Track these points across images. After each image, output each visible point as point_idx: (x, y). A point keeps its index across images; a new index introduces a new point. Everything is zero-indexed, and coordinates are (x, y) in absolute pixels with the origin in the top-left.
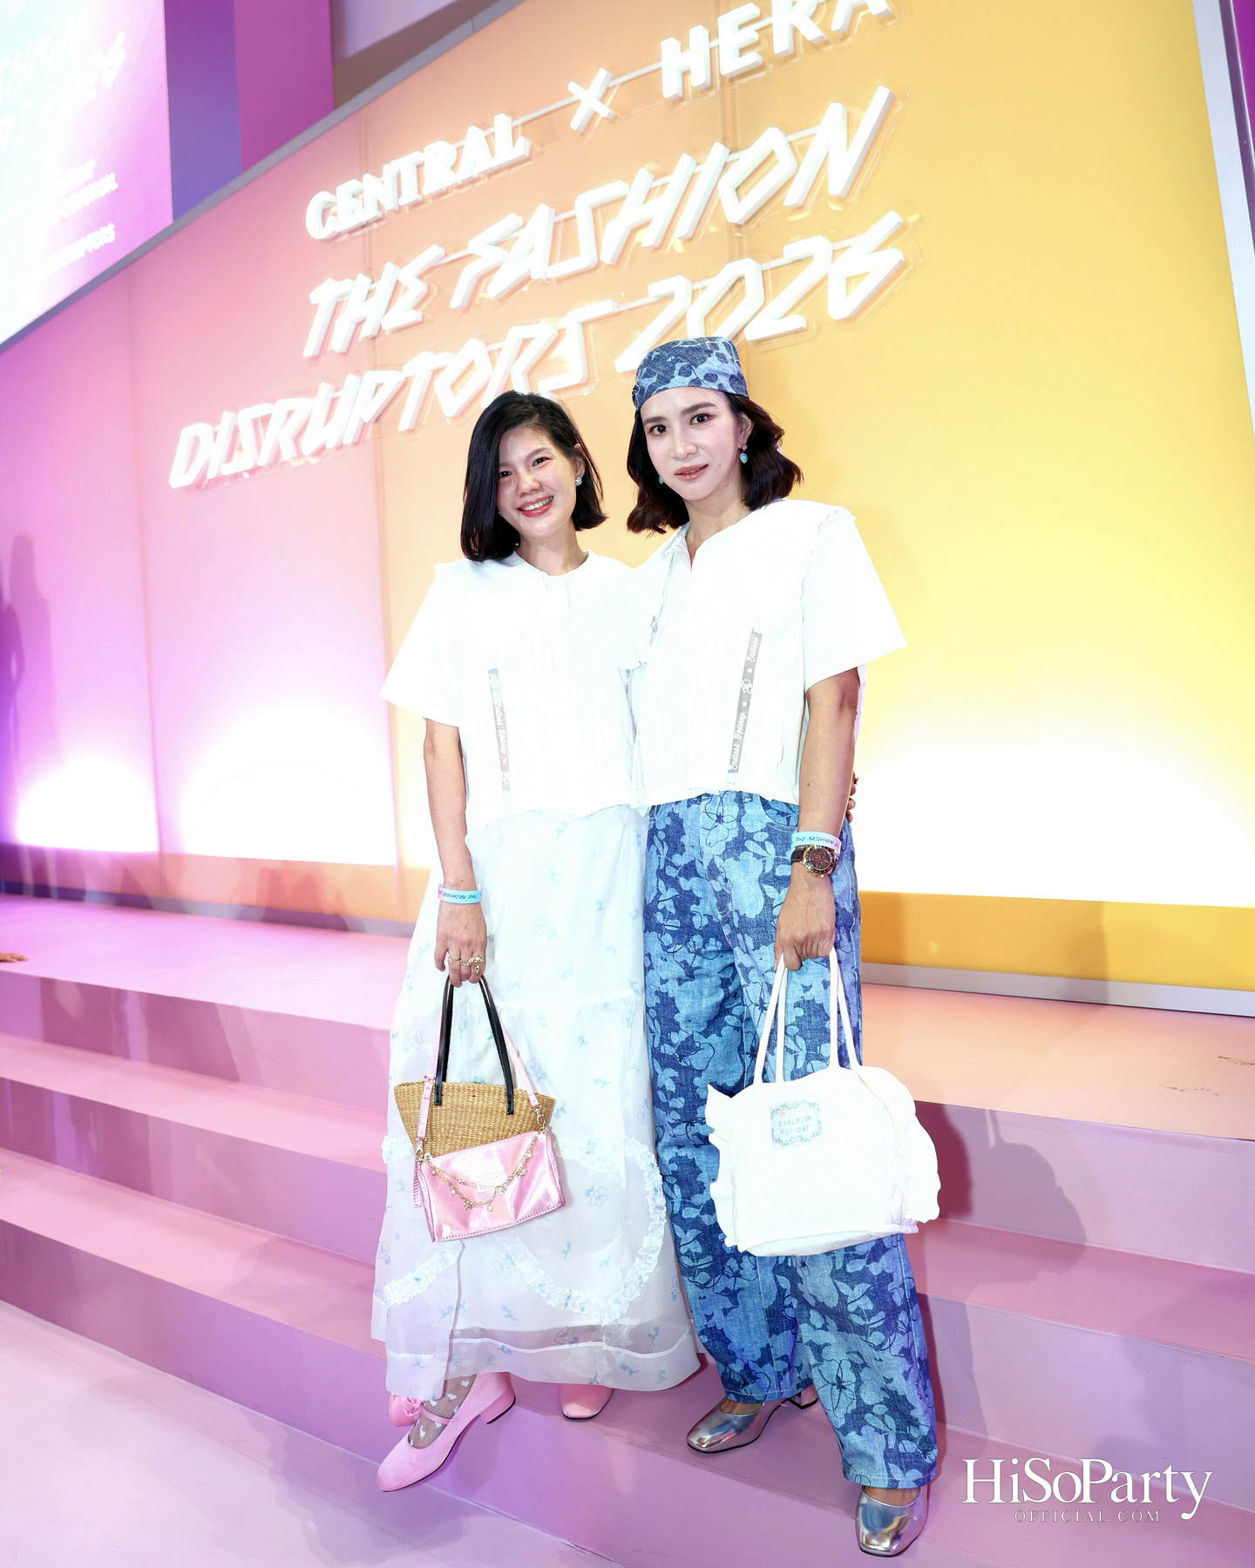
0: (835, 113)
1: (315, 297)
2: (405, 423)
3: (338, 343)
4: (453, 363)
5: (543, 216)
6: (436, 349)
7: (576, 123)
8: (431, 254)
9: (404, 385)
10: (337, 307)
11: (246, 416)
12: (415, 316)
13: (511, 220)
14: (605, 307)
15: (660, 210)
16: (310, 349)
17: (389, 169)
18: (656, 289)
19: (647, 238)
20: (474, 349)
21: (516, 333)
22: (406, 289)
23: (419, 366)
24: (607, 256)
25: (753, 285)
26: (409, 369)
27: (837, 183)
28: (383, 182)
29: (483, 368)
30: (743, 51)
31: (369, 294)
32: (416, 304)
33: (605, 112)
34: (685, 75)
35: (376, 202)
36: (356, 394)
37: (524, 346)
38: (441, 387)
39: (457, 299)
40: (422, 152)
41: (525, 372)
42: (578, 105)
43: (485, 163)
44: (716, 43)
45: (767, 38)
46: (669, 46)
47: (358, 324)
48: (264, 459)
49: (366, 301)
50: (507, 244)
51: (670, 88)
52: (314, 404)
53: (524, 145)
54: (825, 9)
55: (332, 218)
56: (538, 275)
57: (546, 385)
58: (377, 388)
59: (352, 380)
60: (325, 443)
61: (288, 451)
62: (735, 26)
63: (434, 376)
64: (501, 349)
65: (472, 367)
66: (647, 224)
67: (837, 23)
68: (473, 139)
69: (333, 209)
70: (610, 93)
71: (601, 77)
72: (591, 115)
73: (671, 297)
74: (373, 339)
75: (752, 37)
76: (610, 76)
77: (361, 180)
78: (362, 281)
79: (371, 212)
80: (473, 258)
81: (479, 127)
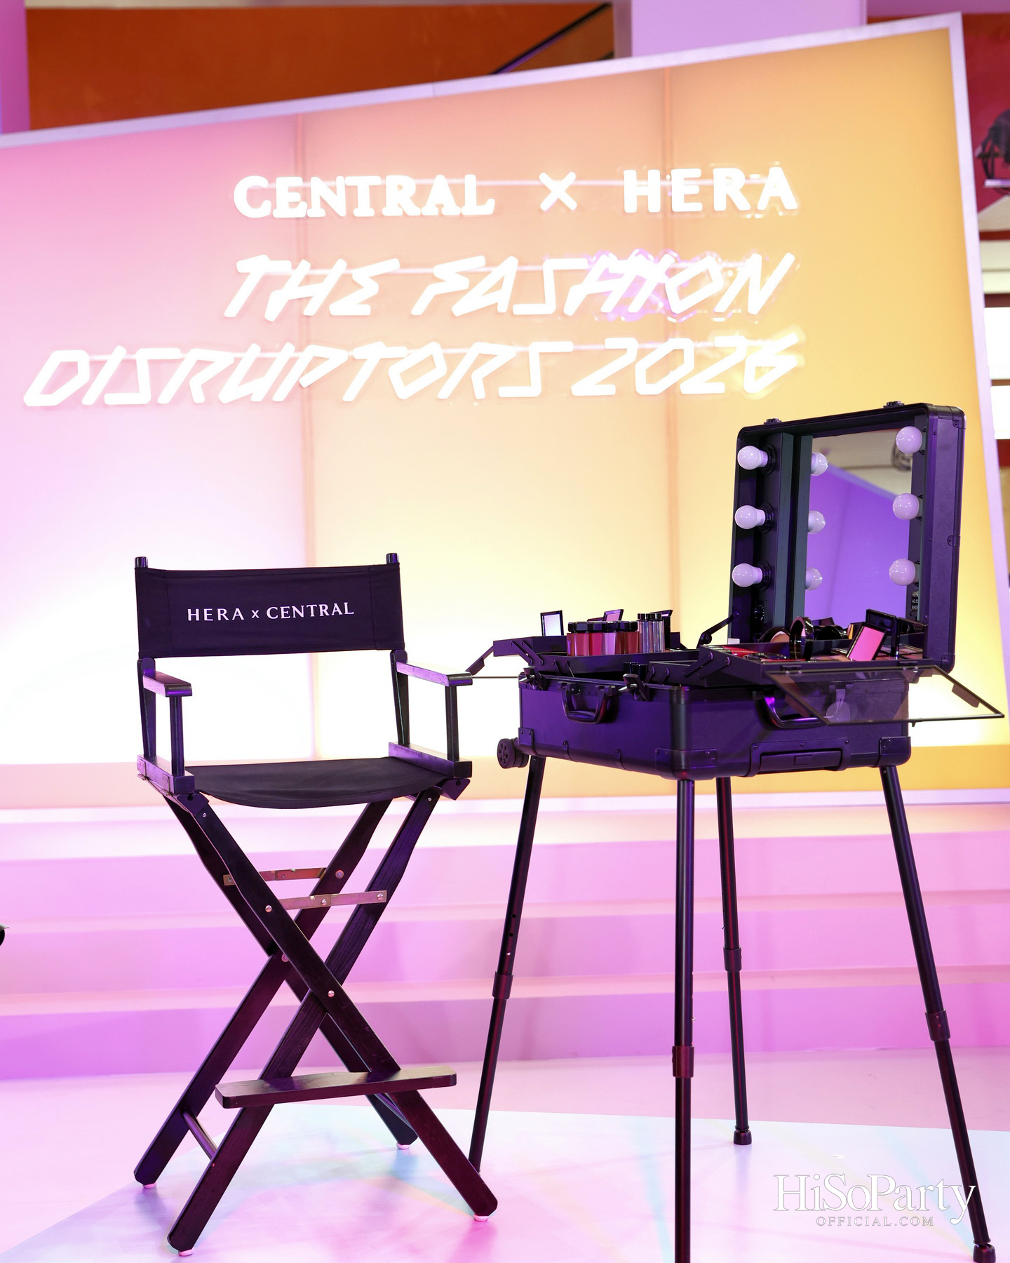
0: (755, 261)
1: (242, 266)
2: (350, 395)
3: (273, 311)
4: (407, 357)
5: (509, 268)
6: (389, 343)
7: (546, 205)
8: (392, 265)
9: (353, 364)
10: (269, 283)
11: (143, 357)
12: (366, 310)
13: (477, 262)
14: (567, 346)
15: (617, 289)
16: (232, 310)
17: (341, 182)
18: (611, 343)
19: (608, 306)
20: (434, 349)
21: (481, 348)
22: (359, 287)
23: (371, 353)
24: (570, 309)
25: (689, 358)
26: (358, 353)
27: (755, 303)
28: (334, 189)
29: (441, 368)
30: (688, 198)
31: (307, 280)
32: (367, 302)
33: (572, 204)
34: (643, 200)
35: (324, 203)
36: (292, 361)
37: (483, 358)
38: (394, 372)
39: (419, 308)
40: (383, 177)
41: (484, 379)
42: (545, 190)
43: (451, 209)
44: (667, 183)
45: (706, 194)
46: (630, 175)
47: (291, 302)
48: (165, 397)
49: (301, 285)
50: (475, 277)
51: (631, 206)
52: (238, 360)
53: (489, 207)
54: (752, 191)
55: (267, 204)
56: (502, 308)
57: (505, 391)
58: (317, 360)
59: (289, 349)
60: (250, 395)
61: (199, 397)
62: (685, 179)
63: (384, 363)
64: (463, 355)
65: (429, 362)
66: (607, 294)
67: (763, 204)
68: (440, 186)
69: (270, 194)
70: (571, 190)
71: (571, 178)
72: (559, 202)
73: (624, 351)
74: (308, 317)
75: (695, 190)
76: (578, 178)
77: (306, 178)
78: (305, 266)
79: (317, 212)
80: (436, 280)
81: (447, 176)
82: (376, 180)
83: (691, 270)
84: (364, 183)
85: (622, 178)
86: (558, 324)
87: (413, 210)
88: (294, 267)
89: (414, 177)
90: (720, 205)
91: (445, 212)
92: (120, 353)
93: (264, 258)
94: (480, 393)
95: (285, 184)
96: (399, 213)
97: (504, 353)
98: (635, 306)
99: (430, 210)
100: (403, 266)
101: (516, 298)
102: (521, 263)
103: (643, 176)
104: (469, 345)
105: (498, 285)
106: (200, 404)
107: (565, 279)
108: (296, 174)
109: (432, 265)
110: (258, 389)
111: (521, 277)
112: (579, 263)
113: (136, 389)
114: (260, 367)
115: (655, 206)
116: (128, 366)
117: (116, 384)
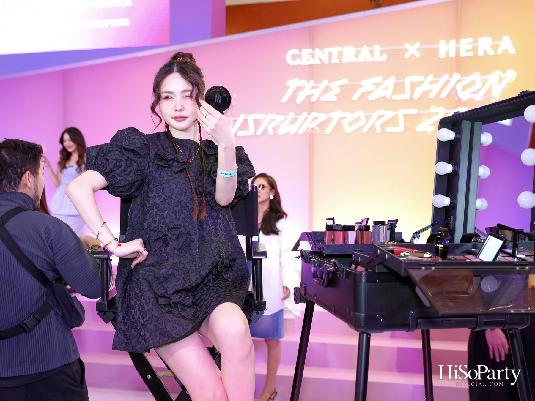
0: (496, 74)
1: (288, 83)
2: (327, 132)
3: (299, 100)
4: (350, 116)
5: (392, 80)
6: (344, 111)
7: (407, 56)
8: (345, 81)
9: (329, 120)
10: (299, 89)
11: (251, 118)
12: (335, 99)
13: (379, 79)
14: (415, 112)
15: (436, 88)
16: (284, 100)
17: (327, 50)
18: (433, 110)
19: (431, 96)
20: (361, 113)
21: (379, 112)
22: (331, 90)
23: (336, 115)
24: (416, 96)
26: (331, 115)
27: (495, 93)
28: (324, 53)
29: (363, 120)
30: (467, 51)
31: (313, 88)
32: (336, 95)
33: (418, 55)
34: (447, 53)
35: (320, 59)
36: (306, 119)
37: (380, 117)
38: (345, 123)
39: (355, 98)
40: (343, 48)
41: (380, 125)
42: (406, 50)
43: (369, 59)
44: (458, 45)
45: (475, 49)
46: (442, 43)
47: (307, 96)
48: (259, 133)
49: (311, 89)
50: (378, 85)
51: (442, 55)
52: (286, 119)
53: (384, 57)
54: (495, 47)
55: (298, 59)
56: (388, 97)
57: (389, 130)
58: (315, 119)
59: (305, 114)
60: (289, 132)
61: (271, 132)
62: (466, 43)
63: (341, 119)
64: (371, 116)
65: (358, 119)
66: (431, 91)
67: (499, 52)
68: (365, 49)
69: (299, 56)
70: (418, 50)
71: (418, 44)
72: (413, 55)
73: (438, 113)
74: (313, 102)
75: (470, 47)
76: (421, 45)
77: (313, 50)
78: (312, 82)
79: (317, 62)
80: (362, 86)
81: (368, 46)
82: (339, 49)
83: (467, 80)
84: (335, 50)
85: (439, 44)
86: (411, 102)
87: (354, 60)
88: (308, 82)
89: (355, 47)
90: (480, 53)
91: (366, 60)
92: (242, 117)
93: (297, 80)
94: (378, 130)
95: (306, 52)
96: (348, 61)
97: (388, 115)
98: (443, 95)
99: (360, 59)
100: (350, 81)
101: (394, 92)
102: (397, 79)
103: (448, 43)
104: (374, 112)
105: (387, 88)
106: (271, 135)
107: (414, 86)
108: (310, 48)
109: (360, 81)
110: (293, 130)
111: (396, 84)
112: (420, 78)
113: (248, 130)
114: (294, 121)
115: (453, 55)
116: (246, 121)
117: (241, 128)
